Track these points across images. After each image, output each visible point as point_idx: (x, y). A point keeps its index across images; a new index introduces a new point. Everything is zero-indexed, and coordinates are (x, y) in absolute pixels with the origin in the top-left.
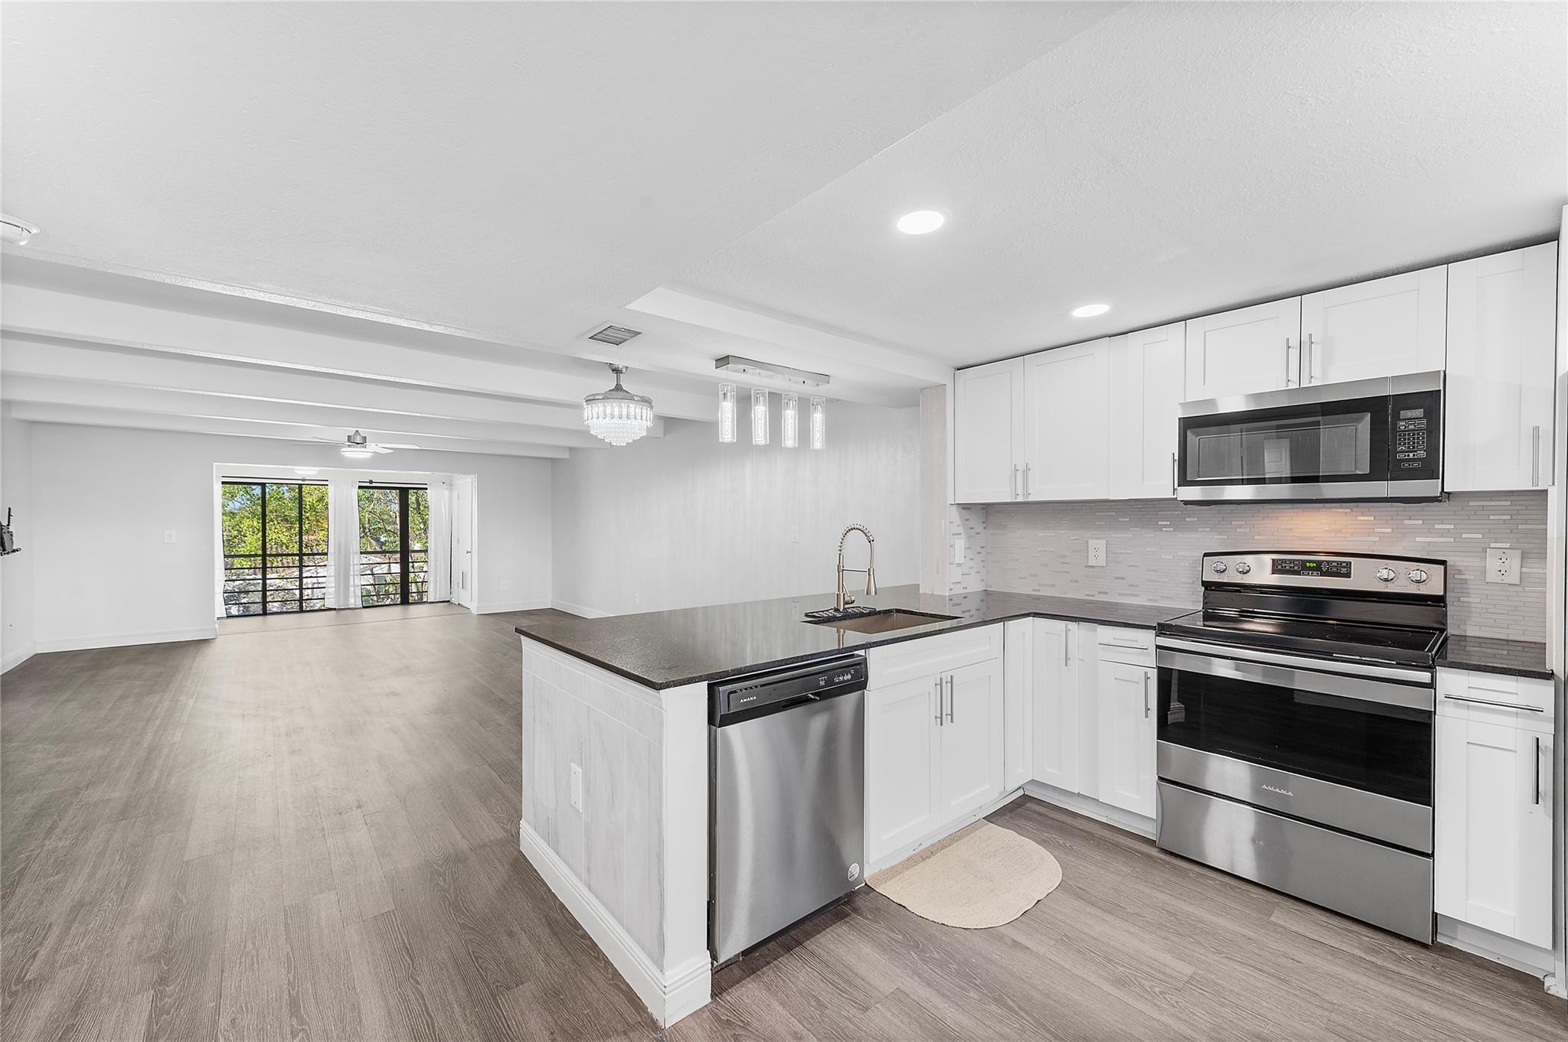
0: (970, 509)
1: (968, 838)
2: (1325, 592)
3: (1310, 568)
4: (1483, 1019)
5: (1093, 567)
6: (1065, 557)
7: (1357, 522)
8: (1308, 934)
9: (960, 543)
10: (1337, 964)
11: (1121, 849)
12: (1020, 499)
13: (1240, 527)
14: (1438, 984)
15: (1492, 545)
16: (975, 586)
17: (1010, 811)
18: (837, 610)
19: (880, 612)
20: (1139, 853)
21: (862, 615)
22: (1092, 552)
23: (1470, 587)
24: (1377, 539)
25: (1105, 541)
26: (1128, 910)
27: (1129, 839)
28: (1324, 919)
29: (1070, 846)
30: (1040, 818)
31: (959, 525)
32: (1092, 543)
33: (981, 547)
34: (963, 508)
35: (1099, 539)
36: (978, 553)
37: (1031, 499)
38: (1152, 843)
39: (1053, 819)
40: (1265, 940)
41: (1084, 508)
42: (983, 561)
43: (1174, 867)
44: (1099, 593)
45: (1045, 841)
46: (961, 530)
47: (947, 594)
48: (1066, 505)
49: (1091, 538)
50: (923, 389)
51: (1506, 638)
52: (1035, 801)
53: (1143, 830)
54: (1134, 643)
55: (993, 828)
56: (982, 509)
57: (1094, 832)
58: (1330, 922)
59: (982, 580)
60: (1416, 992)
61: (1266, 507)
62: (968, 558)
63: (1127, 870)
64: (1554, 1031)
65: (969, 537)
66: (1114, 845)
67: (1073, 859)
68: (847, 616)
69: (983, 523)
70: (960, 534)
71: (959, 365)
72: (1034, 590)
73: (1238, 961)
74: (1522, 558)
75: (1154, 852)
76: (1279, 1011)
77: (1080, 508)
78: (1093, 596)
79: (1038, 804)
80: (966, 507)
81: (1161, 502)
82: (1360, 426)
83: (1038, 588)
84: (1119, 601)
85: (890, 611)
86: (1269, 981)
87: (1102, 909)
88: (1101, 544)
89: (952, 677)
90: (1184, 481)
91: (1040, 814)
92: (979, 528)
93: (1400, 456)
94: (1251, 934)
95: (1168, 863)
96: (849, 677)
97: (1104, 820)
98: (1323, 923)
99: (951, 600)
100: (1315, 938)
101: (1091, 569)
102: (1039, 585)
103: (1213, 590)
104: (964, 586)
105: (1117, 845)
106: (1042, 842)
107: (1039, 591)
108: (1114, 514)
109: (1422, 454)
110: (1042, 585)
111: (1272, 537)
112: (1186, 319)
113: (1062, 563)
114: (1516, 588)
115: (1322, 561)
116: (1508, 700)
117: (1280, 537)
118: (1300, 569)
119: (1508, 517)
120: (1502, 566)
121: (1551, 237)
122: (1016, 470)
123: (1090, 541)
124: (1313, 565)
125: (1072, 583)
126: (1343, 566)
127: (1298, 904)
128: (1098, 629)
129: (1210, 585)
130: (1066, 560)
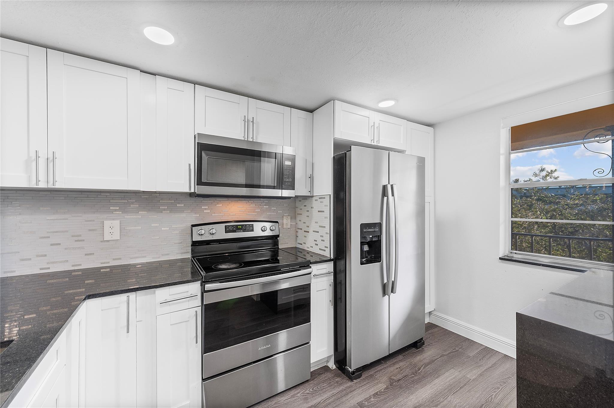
2: (244, 239)
3: (239, 229)
5: (108, 241)
6: (80, 236)
7: (249, 207)
13: (206, 209)
15: (285, 215)
22: (107, 230)
23: (281, 230)
24: (256, 213)
25: (118, 221)
32: (107, 223)
35: (113, 219)
37: (58, 186)
41: (99, 196)
44: (115, 259)
48: (80, 193)
49: (107, 219)
61: (217, 199)
72: (41, 269)
74: (291, 219)
77: (96, 196)
78: (109, 263)
88: (116, 223)
90: (200, 182)
93: (285, 180)
101: (106, 243)
102: (48, 263)
103: (198, 246)
107: (49, 268)
108: (126, 201)
109: (290, 180)
110: (53, 263)
111: (220, 214)
112: (195, 83)
113: (76, 241)
114: (289, 229)
115: (244, 225)
116: (324, 271)
117: (223, 214)
118: (236, 229)
119: (287, 205)
120: (287, 222)
121: (311, 111)
122: (37, 157)
123: (104, 221)
124: (241, 227)
125: (87, 257)
126: (251, 227)
127: (272, 399)
128: (156, 292)
129: (195, 244)
130: (80, 238)
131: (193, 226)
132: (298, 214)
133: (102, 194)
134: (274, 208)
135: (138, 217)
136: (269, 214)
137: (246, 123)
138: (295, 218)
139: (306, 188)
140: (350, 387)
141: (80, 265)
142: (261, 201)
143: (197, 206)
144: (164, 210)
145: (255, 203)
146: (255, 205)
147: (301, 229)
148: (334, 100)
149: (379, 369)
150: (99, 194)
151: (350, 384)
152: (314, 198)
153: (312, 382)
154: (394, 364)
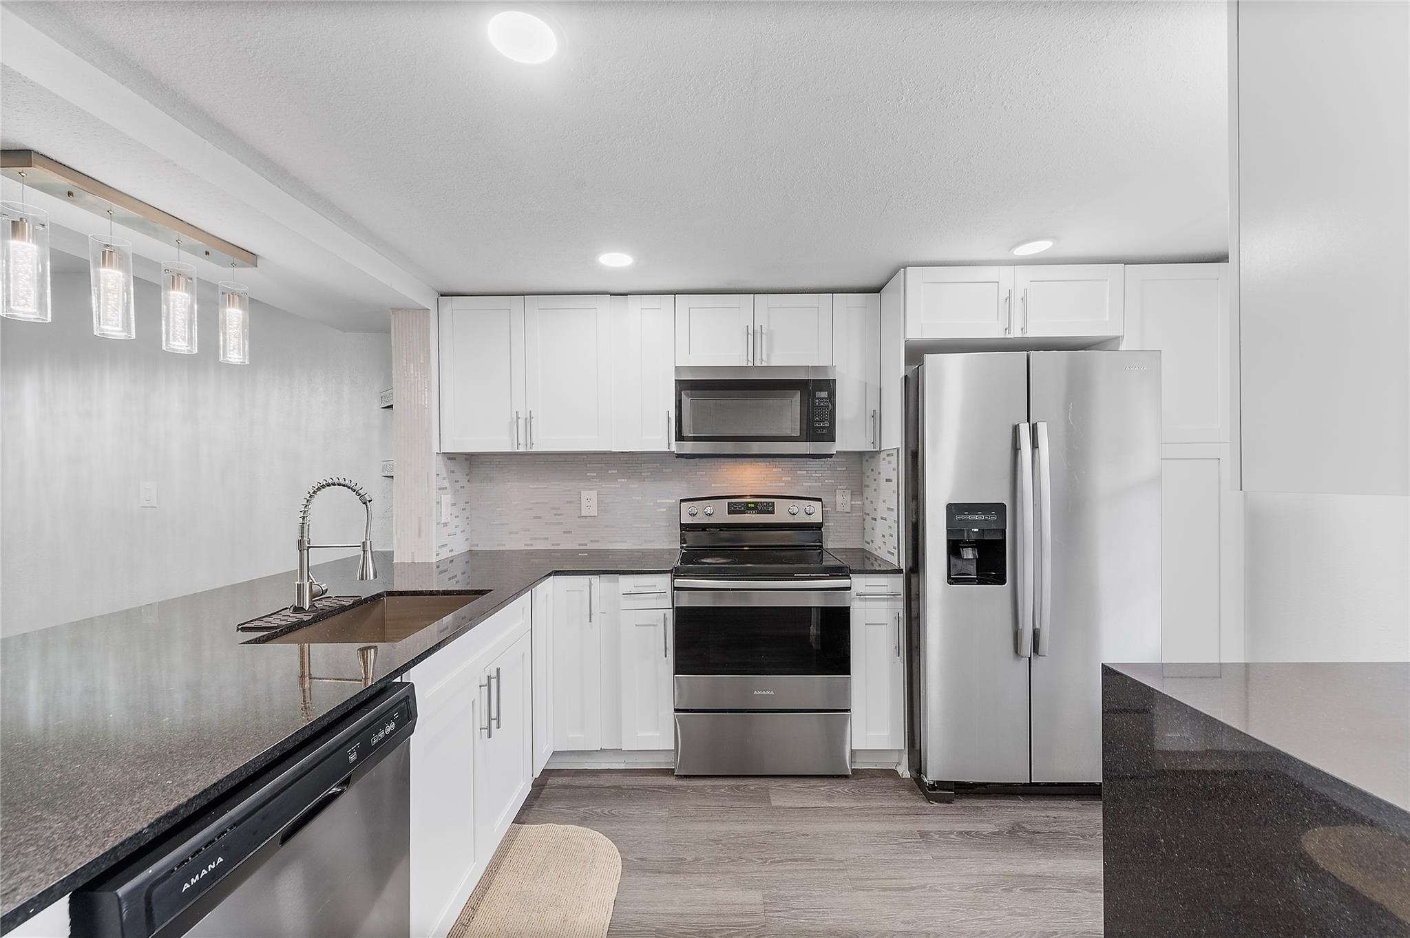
0: (455, 459)
1: (507, 860)
2: (760, 526)
3: (751, 509)
4: (898, 818)
5: (585, 517)
6: (559, 509)
7: (772, 472)
8: (797, 805)
9: (447, 498)
10: (823, 821)
11: (648, 791)
12: (522, 449)
14: (868, 804)
15: (839, 487)
16: (459, 546)
17: (536, 798)
18: (298, 609)
19: (366, 600)
20: (665, 788)
21: (343, 609)
22: (584, 503)
23: (829, 515)
24: (784, 484)
25: (596, 492)
26: (689, 859)
27: (650, 778)
28: (796, 785)
29: (609, 812)
30: (568, 792)
31: (444, 479)
32: (584, 494)
33: (466, 503)
34: (449, 459)
35: (591, 489)
36: (463, 510)
37: (534, 450)
38: (669, 772)
39: (579, 787)
40: (782, 828)
41: (576, 459)
42: (467, 518)
43: (694, 789)
44: (592, 541)
45: (585, 819)
46: (446, 484)
47: (434, 561)
48: (558, 456)
49: (584, 489)
50: (396, 310)
51: (845, 547)
52: (553, 773)
53: (657, 763)
54: (653, 588)
55: (531, 831)
56: (466, 459)
57: (621, 784)
58: (800, 786)
59: (467, 540)
60: (865, 818)
62: (453, 516)
63: (664, 813)
64: (919, 805)
65: (455, 492)
66: (642, 790)
67: (619, 827)
68: (320, 616)
69: (467, 475)
70: (446, 488)
71: (445, 290)
72: (526, 545)
73: (779, 862)
74: (852, 495)
75: (672, 781)
76: (824, 893)
78: (585, 545)
79: (559, 776)
80: (451, 457)
81: (643, 455)
82: (794, 400)
83: (531, 543)
84: (610, 548)
85: (379, 596)
86: (804, 867)
87: (669, 873)
88: (593, 495)
89: (498, 670)
90: (680, 437)
91: (565, 787)
92: (464, 482)
93: (816, 424)
94: (771, 828)
95: (688, 787)
96: (393, 725)
97: (623, 766)
98: (798, 789)
99: (438, 567)
100: (801, 805)
101: (584, 520)
102: (531, 539)
103: (688, 531)
104: (450, 549)
105: (644, 789)
106: (583, 821)
107: (532, 545)
108: (604, 465)
109: (827, 424)
110: (535, 539)
111: (724, 485)
112: (675, 293)
113: (555, 515)
114: (848, 515)
115: (758, 502)
116: (883, 590)
117: (728, 485)
118: (745, 509)
119: (845, 469)
120: (843, 500)
121: (877, 290)
122: (518, 418)
123: (582, 492)
124: (753, 505)
125: (566, 535)
126: (770, 506)
127: (777, 780)
128: (620, 579)
129: (685, 528)
130: (559, 512)
131: (681, 500)
132: (865, 486)
133: (579, 456)
134: (818, 475)
135: (617, 486)
136: (809, 484)
137: (751, 338)
138: (862, 494)
139: (866, 437)
140: (923, 808)
141: (559, 545)
142: (792, 463)
143: (690, 472)
144: (647, 477)
145: (781, 466)
146: (781, 469)
147: (868, 515)
148: (905, 268)
149: (1002, 804)
150: (576, 456)
151: (924, 804)
152: (883, 455)
153: (854, 781)
154: (1046, 809)
